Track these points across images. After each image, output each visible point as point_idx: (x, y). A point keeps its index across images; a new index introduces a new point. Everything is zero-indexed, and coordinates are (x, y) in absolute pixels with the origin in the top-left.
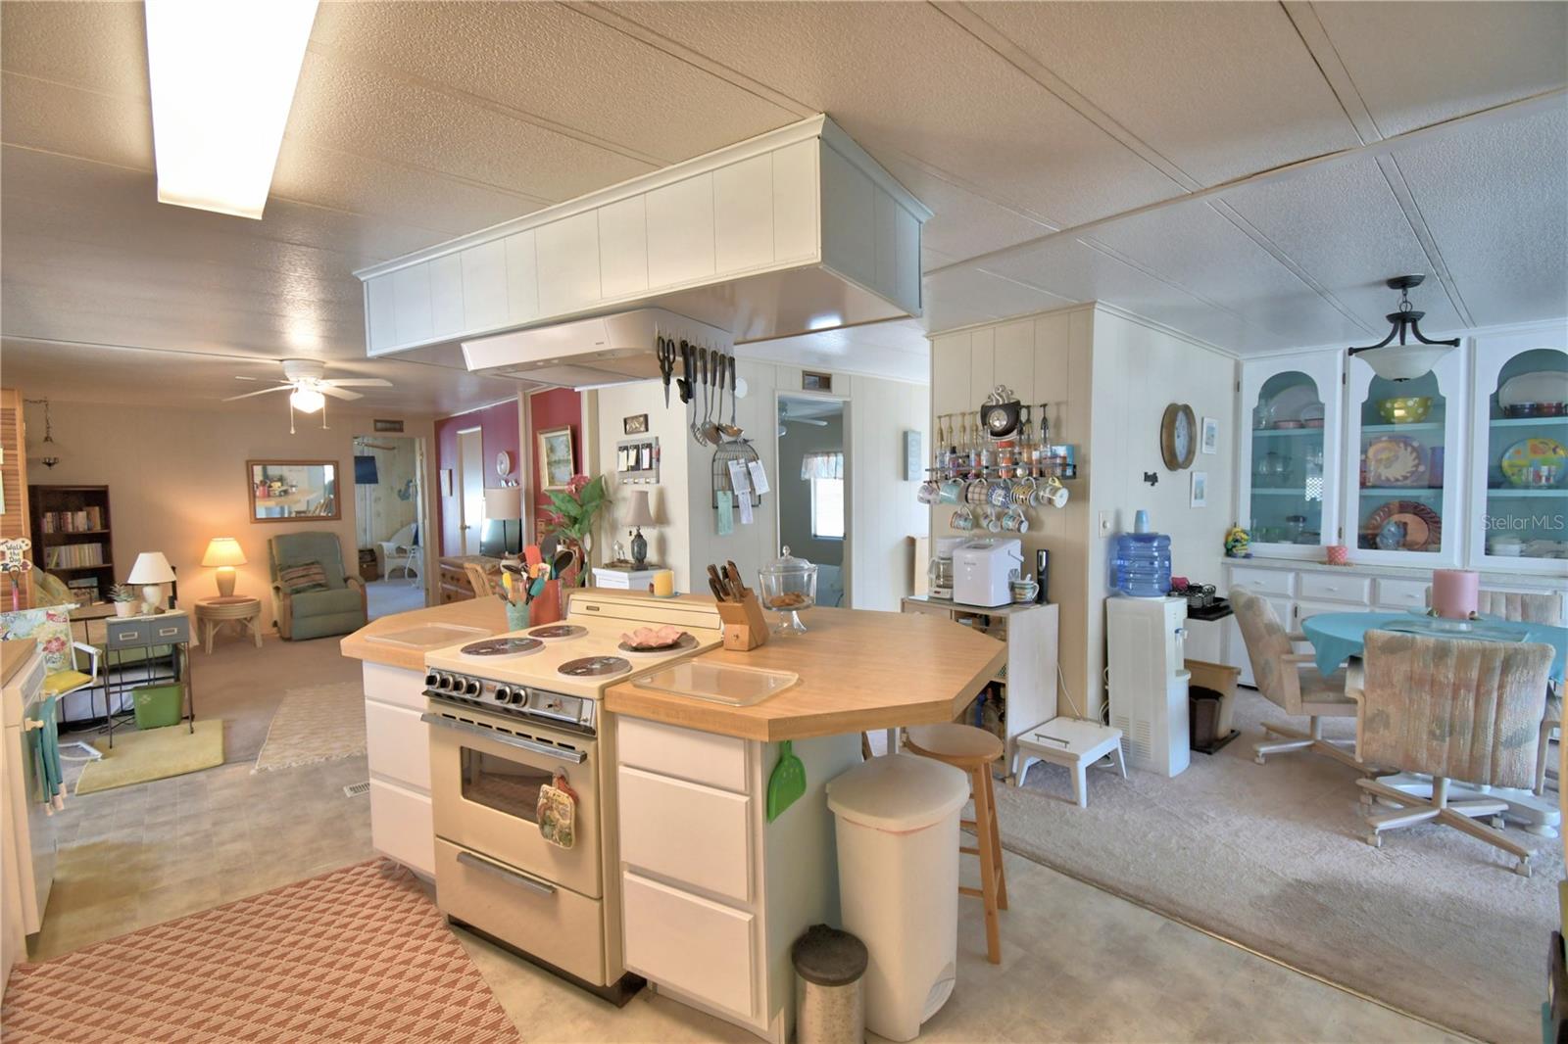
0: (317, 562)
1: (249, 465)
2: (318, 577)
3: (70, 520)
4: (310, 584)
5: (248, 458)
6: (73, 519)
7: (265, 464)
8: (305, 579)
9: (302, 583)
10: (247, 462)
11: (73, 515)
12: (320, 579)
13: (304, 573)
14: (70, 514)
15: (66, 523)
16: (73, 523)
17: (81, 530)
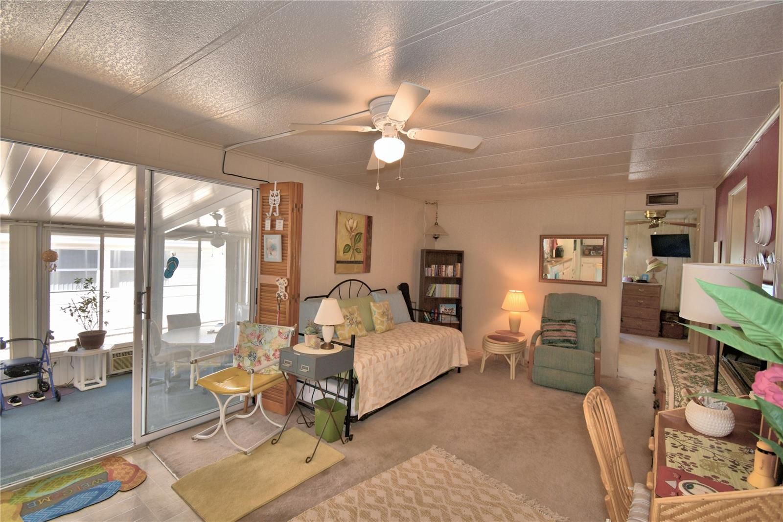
0: (574, 321)
1: (542, 238)
2: (569, 334)
3: (444, 270)
4: (561, 338)
5: (541, 234)
6: (446, 269)
7: (553, 237)
8: (556, 333)
9: (555, 336)
10: (541, 236)
11: (446, 267)
12: (570, 335)
13: (558, 328)
14: (444, 266)
15: (441, 271)
16: (445, 272)
17: (450, 276)
